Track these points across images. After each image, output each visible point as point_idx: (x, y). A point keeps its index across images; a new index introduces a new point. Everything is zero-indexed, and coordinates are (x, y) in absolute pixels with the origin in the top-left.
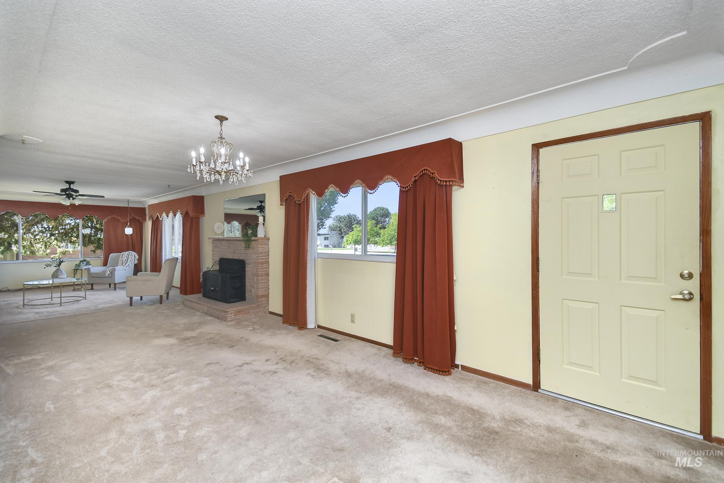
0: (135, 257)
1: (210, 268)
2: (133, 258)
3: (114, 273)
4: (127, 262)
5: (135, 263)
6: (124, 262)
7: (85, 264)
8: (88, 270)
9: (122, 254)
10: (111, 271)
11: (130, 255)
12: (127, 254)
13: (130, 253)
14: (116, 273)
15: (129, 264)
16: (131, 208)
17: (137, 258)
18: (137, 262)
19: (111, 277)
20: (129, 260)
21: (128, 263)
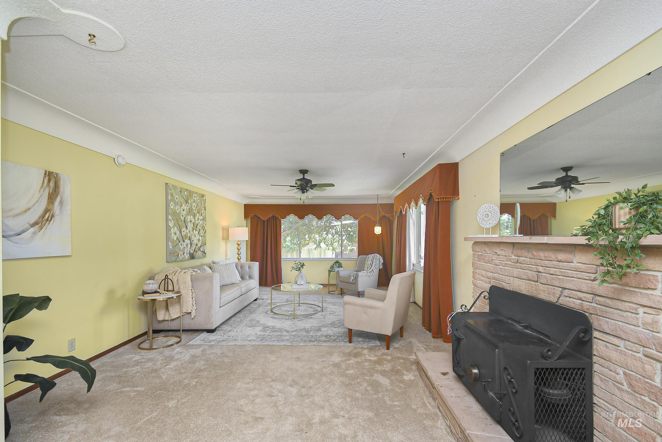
0: (380, 261)
1: (468, 307)
2: (378, 262)
3: (357, 280)
4: (371, 266)
5: (380, 268)
6: (369, 266)
7: (337, 266)
8: (338, 272)
9: (368, 256)
10: (355, 277)
11: (374, 259)
12: (372, 256)
13: (375, 256)
14: (359, 279)
15: (374, 270)
16: (381, 205)
17: (382, 262)
18: (382, 267)
19: (355, 284)
20: (374, 264)
21: (373, 267)
